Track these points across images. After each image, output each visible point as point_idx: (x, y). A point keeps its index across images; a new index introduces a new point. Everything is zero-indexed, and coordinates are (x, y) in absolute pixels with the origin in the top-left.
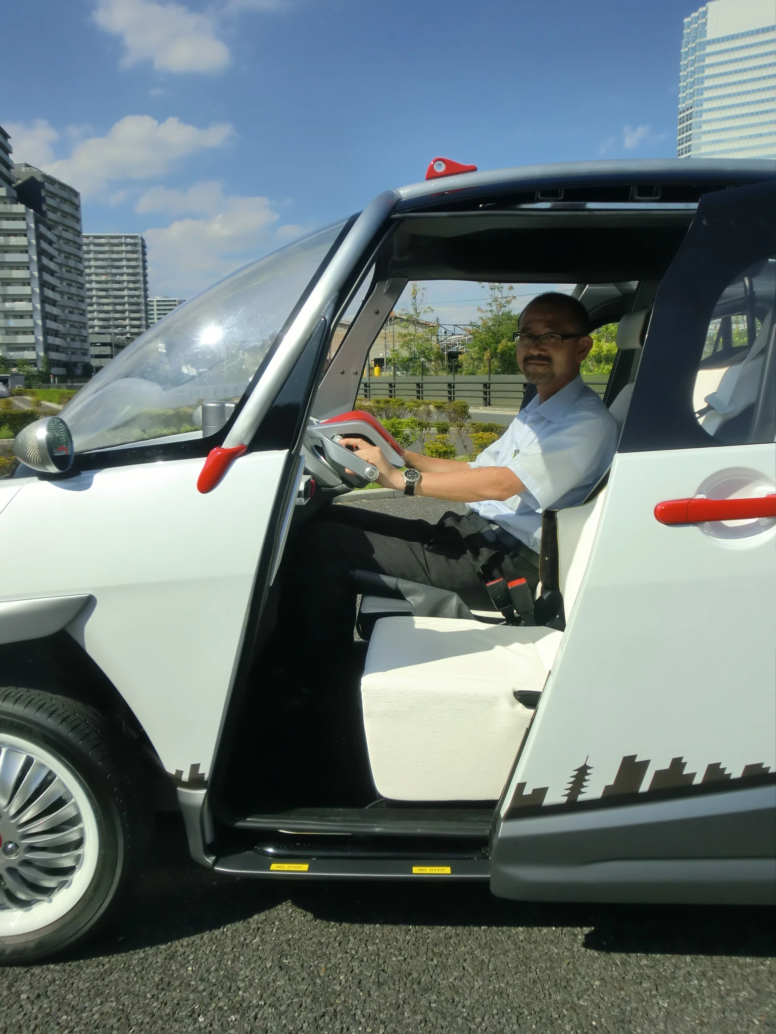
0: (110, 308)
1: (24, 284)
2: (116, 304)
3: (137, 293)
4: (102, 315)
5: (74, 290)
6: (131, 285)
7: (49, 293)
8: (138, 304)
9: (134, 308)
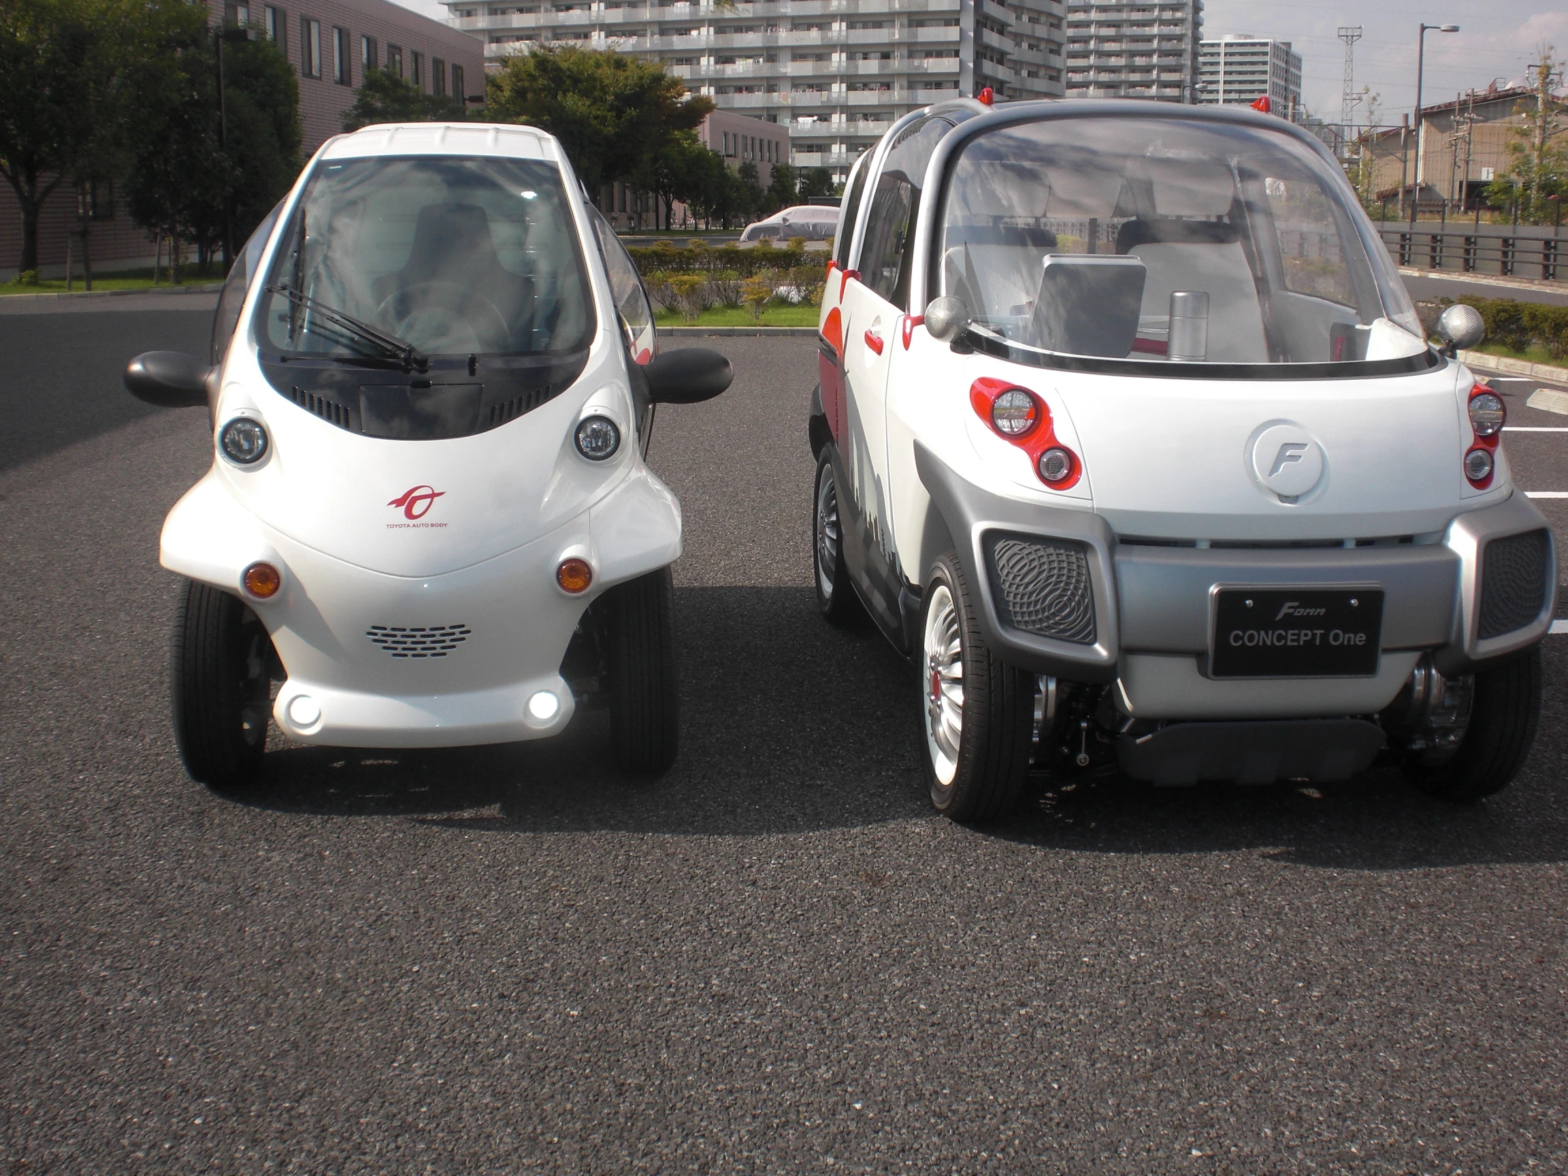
0: (1122, 61)
1: (948, 23)
2: (1133, 54)
3: (1177, 30)
4: (1104, 77)
5: (1041, 31)
6: (1167, 15)
7: (992, 38)
8: (1178, 54)
9: (1171, 61)
